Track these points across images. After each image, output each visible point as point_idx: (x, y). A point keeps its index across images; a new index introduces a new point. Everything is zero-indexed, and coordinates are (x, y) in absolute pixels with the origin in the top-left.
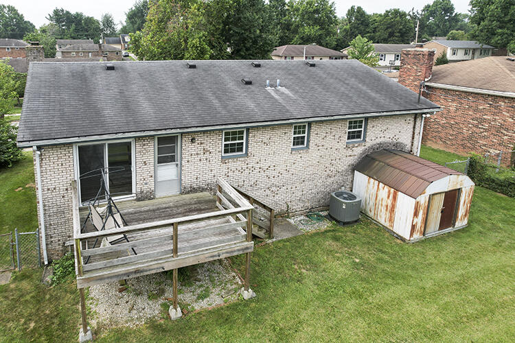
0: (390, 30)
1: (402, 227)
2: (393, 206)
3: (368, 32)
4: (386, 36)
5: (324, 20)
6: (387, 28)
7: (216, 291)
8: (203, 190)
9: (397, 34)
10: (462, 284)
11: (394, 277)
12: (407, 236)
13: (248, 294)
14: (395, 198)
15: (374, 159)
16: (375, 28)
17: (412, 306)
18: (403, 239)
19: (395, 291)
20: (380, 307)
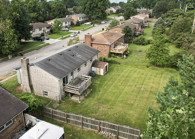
0: (59, 11)
1: (102, 74)
2: (100, 71)
3: (52, 12)
4: (59, 14)
5: (38, 10)
6: (58, 11)
7: (87, 91)
8: (76, 78)
9: (62, 13)
10: (112, 78)
11: (105, 81)
12: (103, 75)
13: (92, 90)
14: (100, 70)
15: (94, 64)
16: (54, 10)
17: (109, 83)
18: (102, 76)
19: (106, 82)
20: (106, 84)
